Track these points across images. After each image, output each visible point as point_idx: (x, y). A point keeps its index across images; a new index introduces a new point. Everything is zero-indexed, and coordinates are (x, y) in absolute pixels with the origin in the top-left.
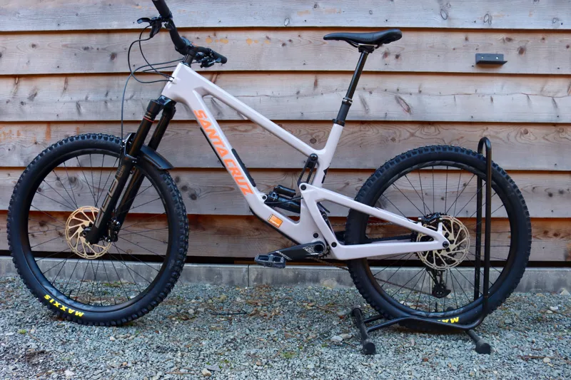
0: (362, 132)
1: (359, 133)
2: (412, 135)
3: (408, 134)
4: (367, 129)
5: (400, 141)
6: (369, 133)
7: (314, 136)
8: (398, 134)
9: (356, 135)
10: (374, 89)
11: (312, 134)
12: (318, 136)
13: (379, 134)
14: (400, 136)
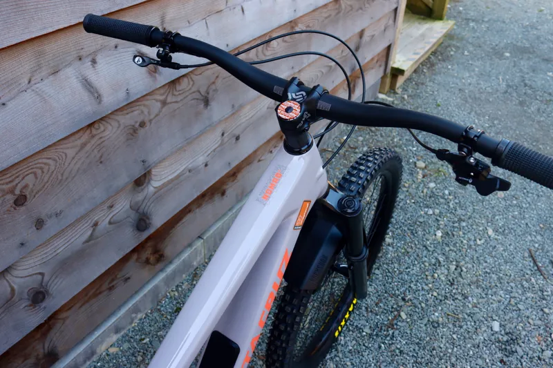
0: (97, 137)
1: (93, 142)
2: (164, 103)
3: (159, 105)
4: (102, 128)
5: (150, 121)
6: (107, 133)
7: (17, 192)
8: (146, 112)
9: (88, 147)
10: (95, 53)
11: (12, 191)
12: (26, 186)
13: (122, 127)
14: (149, 113)
